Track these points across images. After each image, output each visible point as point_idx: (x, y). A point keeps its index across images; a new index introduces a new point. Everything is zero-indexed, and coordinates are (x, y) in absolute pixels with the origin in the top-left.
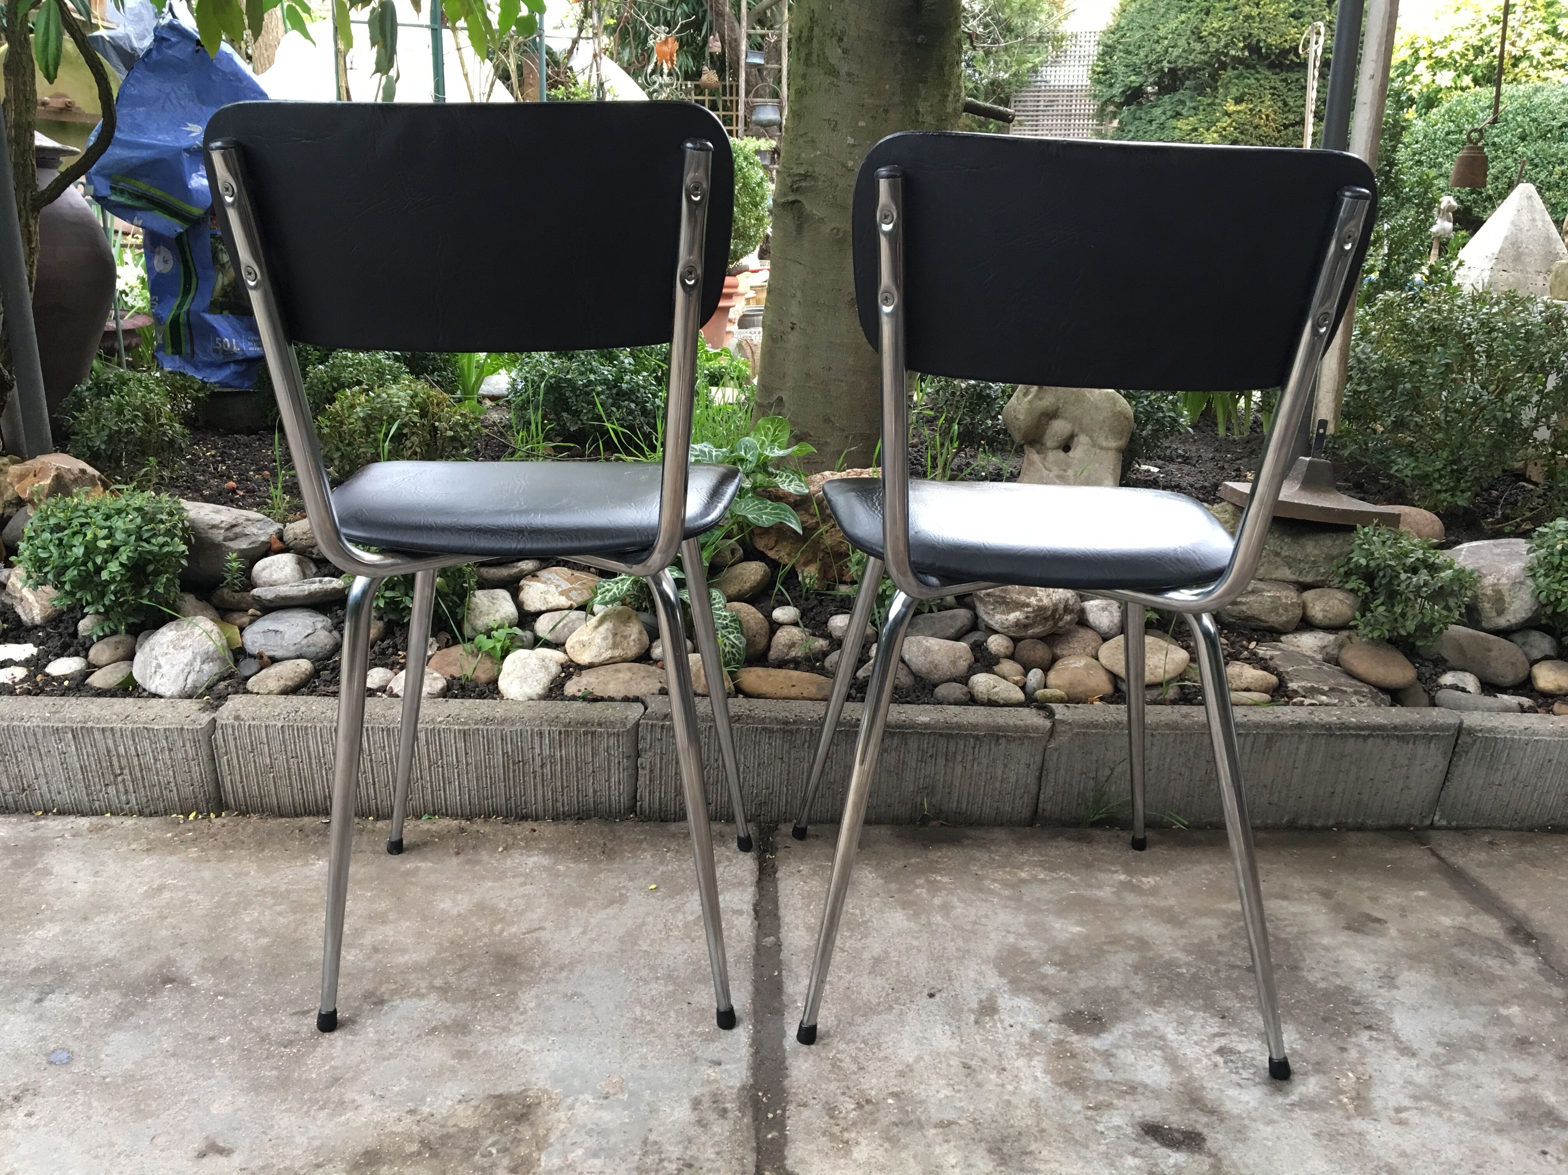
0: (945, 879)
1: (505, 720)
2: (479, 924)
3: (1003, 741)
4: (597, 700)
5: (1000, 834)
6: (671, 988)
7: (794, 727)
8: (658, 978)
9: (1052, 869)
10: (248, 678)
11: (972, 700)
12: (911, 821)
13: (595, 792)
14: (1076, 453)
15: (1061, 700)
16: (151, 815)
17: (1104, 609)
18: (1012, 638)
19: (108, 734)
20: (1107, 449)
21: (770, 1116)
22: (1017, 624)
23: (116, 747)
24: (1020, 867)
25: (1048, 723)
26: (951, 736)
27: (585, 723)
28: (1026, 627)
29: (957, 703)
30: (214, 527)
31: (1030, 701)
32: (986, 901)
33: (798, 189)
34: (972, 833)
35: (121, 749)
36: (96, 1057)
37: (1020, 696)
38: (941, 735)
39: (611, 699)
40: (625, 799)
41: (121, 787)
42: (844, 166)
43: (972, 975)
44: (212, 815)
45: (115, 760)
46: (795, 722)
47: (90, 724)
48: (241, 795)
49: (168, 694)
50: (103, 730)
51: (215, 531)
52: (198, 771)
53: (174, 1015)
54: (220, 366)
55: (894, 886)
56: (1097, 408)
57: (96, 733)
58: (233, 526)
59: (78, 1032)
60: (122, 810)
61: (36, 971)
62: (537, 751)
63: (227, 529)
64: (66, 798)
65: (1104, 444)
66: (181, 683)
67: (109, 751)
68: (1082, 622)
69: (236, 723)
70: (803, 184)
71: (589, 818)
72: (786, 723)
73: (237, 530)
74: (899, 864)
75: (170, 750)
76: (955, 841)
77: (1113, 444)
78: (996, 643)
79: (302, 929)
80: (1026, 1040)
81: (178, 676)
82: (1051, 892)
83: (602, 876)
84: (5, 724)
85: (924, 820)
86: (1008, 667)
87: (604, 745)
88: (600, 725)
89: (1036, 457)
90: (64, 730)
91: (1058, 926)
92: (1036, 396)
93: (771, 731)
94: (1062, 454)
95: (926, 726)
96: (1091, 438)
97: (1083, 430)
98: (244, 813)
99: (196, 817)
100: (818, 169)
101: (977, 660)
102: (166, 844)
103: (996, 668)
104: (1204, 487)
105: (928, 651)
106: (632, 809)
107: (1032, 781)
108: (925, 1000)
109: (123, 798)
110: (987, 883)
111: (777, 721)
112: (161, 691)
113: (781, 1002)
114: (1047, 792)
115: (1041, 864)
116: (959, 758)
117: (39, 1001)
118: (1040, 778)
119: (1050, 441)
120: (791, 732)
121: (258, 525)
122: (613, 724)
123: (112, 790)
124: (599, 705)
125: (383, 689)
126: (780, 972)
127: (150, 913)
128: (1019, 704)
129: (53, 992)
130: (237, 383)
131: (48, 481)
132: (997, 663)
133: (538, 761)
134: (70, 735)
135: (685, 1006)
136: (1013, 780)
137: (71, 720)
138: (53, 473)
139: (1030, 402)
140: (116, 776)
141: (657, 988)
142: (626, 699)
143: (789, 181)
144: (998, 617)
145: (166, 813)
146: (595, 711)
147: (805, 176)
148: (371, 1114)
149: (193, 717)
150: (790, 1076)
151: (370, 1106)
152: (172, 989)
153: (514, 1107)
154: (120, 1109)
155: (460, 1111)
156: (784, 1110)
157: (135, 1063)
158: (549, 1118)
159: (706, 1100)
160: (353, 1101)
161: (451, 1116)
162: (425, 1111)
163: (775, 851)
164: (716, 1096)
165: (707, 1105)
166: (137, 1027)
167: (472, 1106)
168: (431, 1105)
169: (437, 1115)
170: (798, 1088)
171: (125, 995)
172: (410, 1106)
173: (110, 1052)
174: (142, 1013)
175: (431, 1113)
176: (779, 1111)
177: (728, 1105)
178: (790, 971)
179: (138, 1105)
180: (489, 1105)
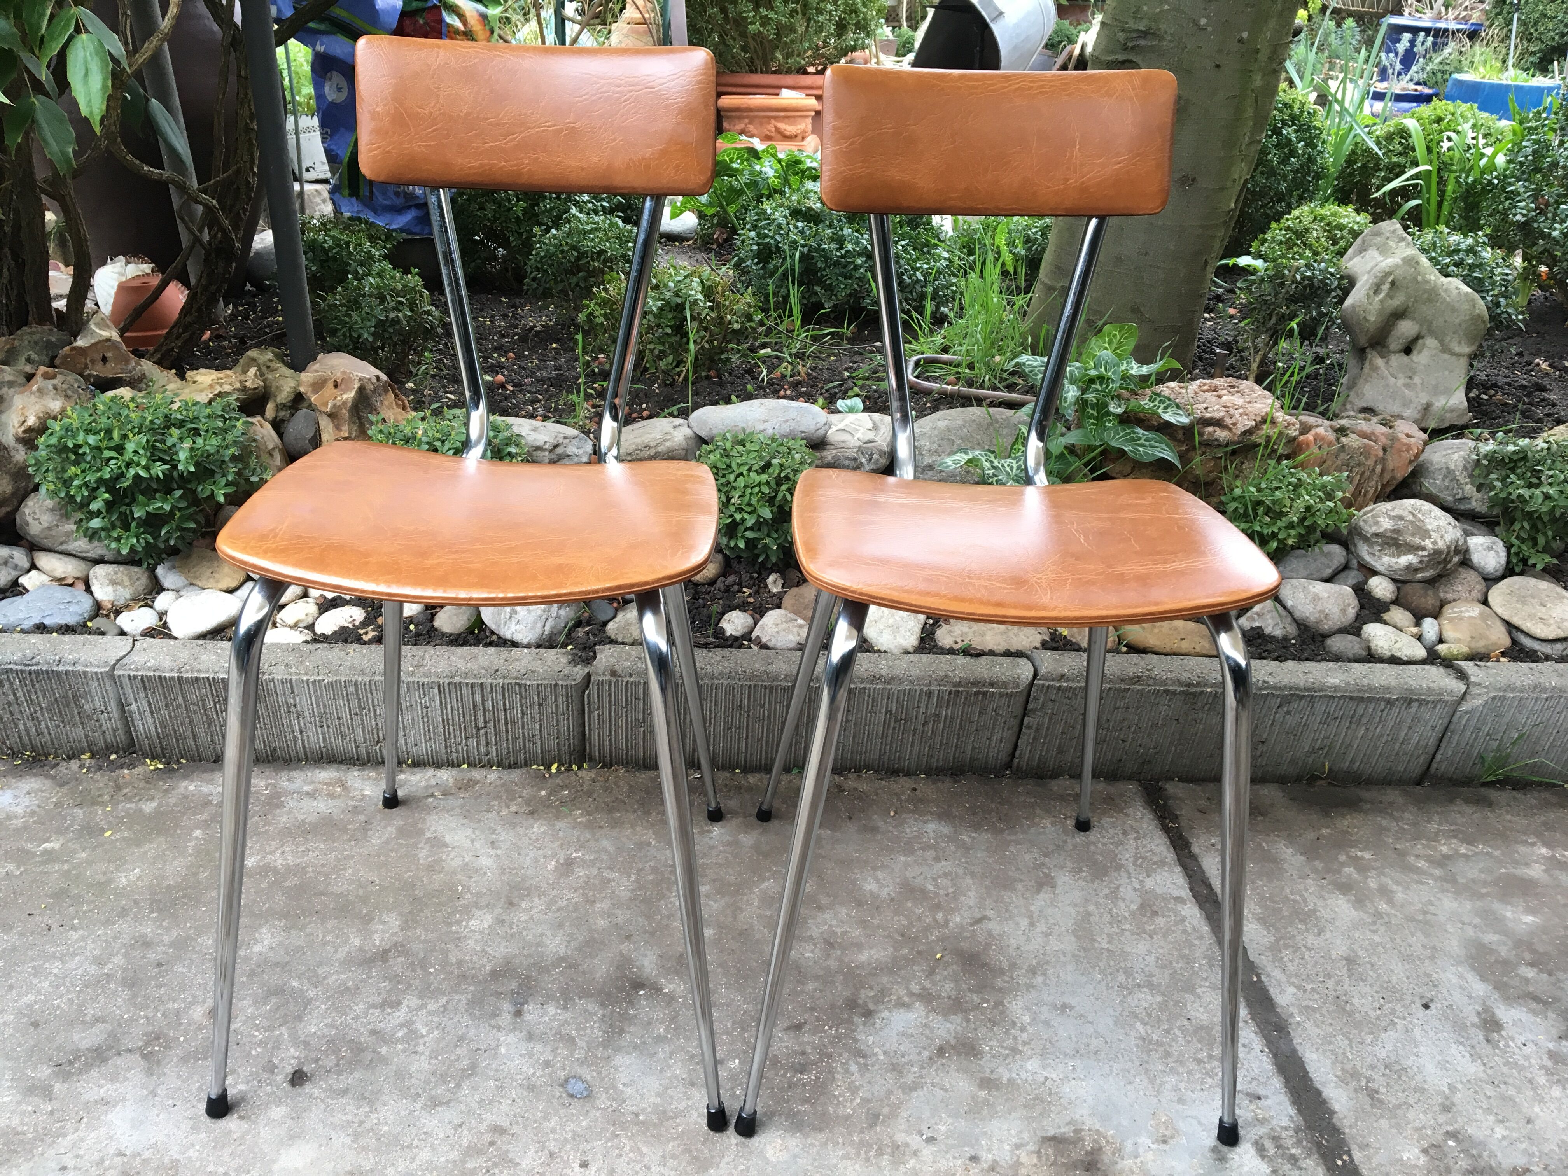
0: (1367, 855)
1: (893, 678)
2: (919, 911)
3: (1415, 705)
4: (980, 654)
5: (1393, 795)
6: (1159, 999)
7: (1198, 689)
8: (1139, 985)
9: (1469, 841)
10: (605, 624)
11: (1371, 657)
12: (1298, 779)
13: (974, 748)
14: (1420, 357)
15: (1471, 658)
16: (510, 767)
17: (1490, 548)
18: (1394, 580)
19: (477, 689)
20: (1458, 355)
21: (1339, 1163)
22: (1410, 568)
23: (483, 701)
24: (1435, 838)
25: (1463, 688)
26: (1361, 699)
27: (975, 683)
28: (1416, 570)
29: (1357, 660)
30: (538, 448)
31: (1432, 658)
32: (1422, 883)
33: (1133, 48)
34: (1365, 794)
35: (489, 705)
36: (614, 1087)
37: (1421, 653)
38: (1351, 698)
39: (992, 653)
40: (1003, 757)
41: (482, 740)
42: (1196, 23)
43: (1455, 980)
44: (575, 767)
45: (480, 714)
46: (1198, 684)
47: (457, 680)
48: (607, 748)
49: (525, 641)
50: (473, 685)
51: (539, 453)
52: (567, 724)
53: (667, 1030)
54: (399, 210)
55: (1318, 864)
56: (1454, 310)
57: (464, 688)
58: (556, 446)
59: (579, 1054)
60: (480, 761)
61: (495, 975)
62: (923, 710)
63: (551, 451)
64: (423, 749)
65: (1457, 349)
66: (538, 630)
67: (475, 706)
68: (1466, 562)
69: (614, 680)
70: (1142, 42)
71: (962, 773)
72: (1189, 685)
73: (559, 451)
74: (1311, 835)
75: (540, 705)
76: (1353, 805)
77: (1467, 349)
78: (1380, 587)
79: (741, 917)
80: (1549, 1064)
81: (535, 623)
82: (1481, 871)
83: (1012, 849)
84: (367, 679)
85: (1313, 779)
86: (1398, 615)
87: (994, 705)
88: (992, 685)
89: (1380, 362)
90: (430, 685)
91: (1509, 914)
92: (1388, 295)
93: (1174, 693)
94: (1405, 358)
95: (1336, 688)
96: (1441, 342)
97: (1432, 333)
98: (607, 765)
99: (558, 769)
100: (1163, 27)
101: (1362, 607)
102: (546, 804)
103: (1386, 616)
104: (1524, 387)
105: (1316, 599)
106: (1009, 765)
107: (1432, 742)
108: (1422, 1012)
109: (483, 750)
110: (1412, 859)
111: (1180, 683)
112: (517, 638)
113: (1278, 1015)
114: (1446, 751)
115: (1454, 834)
116: (1364, 720)
117: (518, 1013)
118: (1441, 740)
119: (1395, 343)
120: (1194, 694)
121: (575, 441)
122: (1005, 684)
123: (473, 743)
124: (983, 659)
125: (747, 636)
126: (1258, 976)
127: (576, 897)
128: (1423, 662)
129: (527, 1002)
130: (417, 229)
131: (352, 394)
132: (1388, 610)
133: (921, 718)
134: (436, 691)
135: (1185, 1022)
136: (1414, 741)
137: (437, 674)
138: (357, 386)
139: (1381, 301)
140: (478, 730)
141: (1145, 999)
142: (1008, 654)
143: (1121, 36)
144: (1386, 560)
145: (527, 764)
146: (982, 668)
147: (1145, 34)
148: (934, 1162)
149: (566, 671)
150: (1335, 1112)
151: (927, 1151)
152: (647, 997)
153: (1077, 1154)
154: (674, 1157)
155: (1024, 1159)
156: (1350, 1156)
157: (658, 1095)
158: (1119, 1167)
159: (1269, 1144)
160: (907, 1145)
161: (1018, 1164)
162: (987, 1157)
163: (1175, 818)
164: (1276, 1139)
165: (1272, 1150)
166: (636, 1047)
167: (1033, 1152)
168: (989, 1150)
169: (1002, 1163)
170: (1350, 1127)
171: (603, 1005)
172: (969, 1152)
173: (625, 1080)
174: (632, 1029)
175: (995, 1161)
176: (1345, 1157)
177: (1293, 1151)
178: (1269, 976)
179: (690, 1151)
180: (1050, 1151)
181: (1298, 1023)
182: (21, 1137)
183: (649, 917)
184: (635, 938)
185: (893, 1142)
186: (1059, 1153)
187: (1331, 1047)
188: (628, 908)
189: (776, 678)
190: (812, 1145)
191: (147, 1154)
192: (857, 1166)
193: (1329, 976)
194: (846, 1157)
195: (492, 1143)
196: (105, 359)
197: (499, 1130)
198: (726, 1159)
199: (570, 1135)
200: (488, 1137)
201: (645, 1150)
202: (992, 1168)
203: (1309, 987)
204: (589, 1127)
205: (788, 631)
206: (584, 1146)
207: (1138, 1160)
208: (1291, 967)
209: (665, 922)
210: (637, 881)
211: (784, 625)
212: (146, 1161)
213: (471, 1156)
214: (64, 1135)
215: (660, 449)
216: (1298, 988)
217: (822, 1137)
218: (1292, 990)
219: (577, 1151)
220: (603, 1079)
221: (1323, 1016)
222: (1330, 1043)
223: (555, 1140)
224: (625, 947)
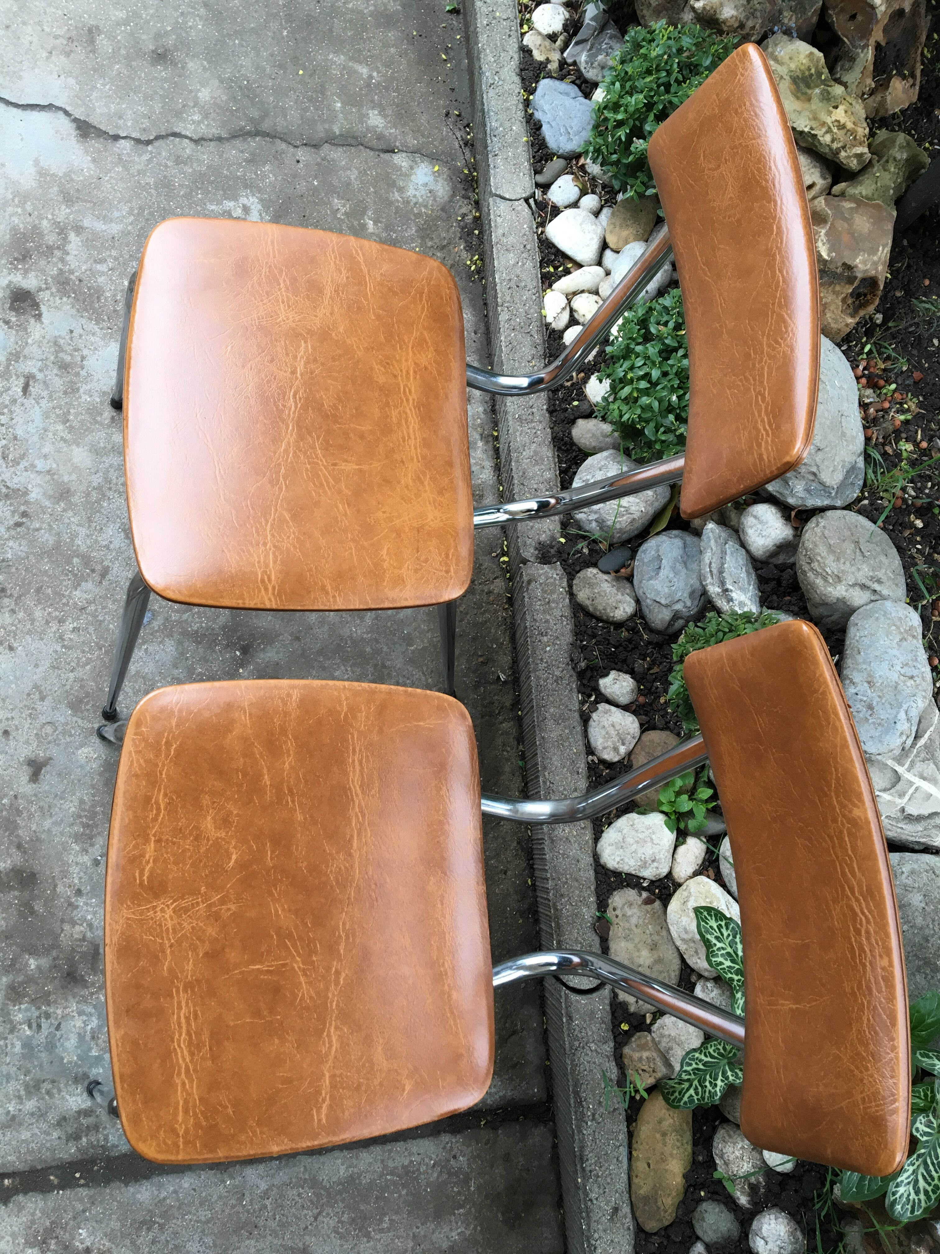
21: (78, 1175)
99: (504, 562)
111: (582, 1148)
125: (600, 698)
148: (77, 864)
149: (529, 541)
150: (126, 1185)
151: (86, 859)
152: (234, 658)
153: (82, 969)
154: (82, 687)
155: (77, 928)
156: (83, 1186)
157: (138, 672)
158: (70, 998)
159: (91, 1120)
160: (92, 845)
161: (74, 923)
162: (81, 902)
163: (492, 1126)
164: (96, 1127)
165: (84, 1121)
166: (182, 654)
167: (84, 936)
168: (86, 904)
169: (75, 912)
170: (111, 1195)
171: (223, 628)
172: (86, 889)
173: (151, 649)
174: (201, 650)
175: (77, 907)
176: (82, 1182)
177: (84, 1139)
178: (279, 1169)
179: (87, 697)
180: (84, 949)
181: (224, 1182)
182: (96, 301)
183: (321, 652)
184: (296, 645)
185: (95, 835)
186: (83, 955)
187: (197, 1202)
188: (330, 635)
189: (541, 730)
190: (93, 779)
191: (83, 373)
192: (73, 809)
193: (282, 1225)
194: (82, 801)
195: (93, 571)
196: (853, 17)
197: (105, 572)
198: (80, 721)
199: (100, 618)
200: (98, 567)
201: (88, 667)
202: (70, 904)
203: (267, 1202)
204: (108, 630)
205: (608, 736)
206: (91, 629)
207: (75, 1014)
208: (292, 1193)
209: (316, 664)
210: (362, 639)
211: (613, 733)
212: (77, 374)
213: (83, 559)
214: (98, 323)
215: (810, 574)
216: (266, 1192)
217: (100, 786)
218: (263, 1186)
219: (86, 624)
220: (152, 634)
221: (233, 1207)
222: (202, 1204)
223: (96, 610)
224: (287, 638)
